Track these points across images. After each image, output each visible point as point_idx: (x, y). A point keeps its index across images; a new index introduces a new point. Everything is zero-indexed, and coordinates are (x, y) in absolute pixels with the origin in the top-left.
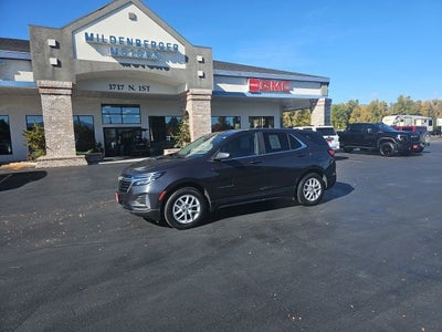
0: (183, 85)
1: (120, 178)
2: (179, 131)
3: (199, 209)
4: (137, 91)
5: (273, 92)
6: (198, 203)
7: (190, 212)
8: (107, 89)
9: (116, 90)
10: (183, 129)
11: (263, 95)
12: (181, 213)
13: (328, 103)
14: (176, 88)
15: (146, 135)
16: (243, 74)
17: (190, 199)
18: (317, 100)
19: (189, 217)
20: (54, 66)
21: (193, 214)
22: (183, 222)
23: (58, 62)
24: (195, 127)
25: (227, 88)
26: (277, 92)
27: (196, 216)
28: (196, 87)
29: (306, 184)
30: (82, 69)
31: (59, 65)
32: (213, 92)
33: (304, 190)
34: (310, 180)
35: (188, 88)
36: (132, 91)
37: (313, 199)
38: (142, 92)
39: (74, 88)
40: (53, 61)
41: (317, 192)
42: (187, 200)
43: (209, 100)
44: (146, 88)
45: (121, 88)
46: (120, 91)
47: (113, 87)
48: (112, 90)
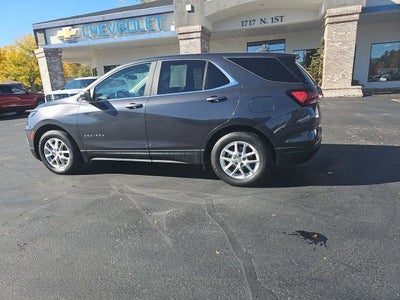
0: (320, 6)
4: (269, 24)
7: (61, 157)
8: (240, 27)
9: (248, 27)
20: (189, 12)
23: (192, 7)
28: (337, 6)
29: (225, 150)
30: (210, 10)
31: (193, 10)
32: (363, 9)
33: (222, 158)
34: (235, 144)
35: (326, 9)
36: (263, 25)
37: (241, 177)
38: (274, 24)
39: (204, 31)
40: (189, 8)
41: (253, 166)
42: (56, 144)
43: (355, 21)
44: (280, 19)
45: (252, 23)
46: (252, 27)
47: (244, 23)
48: (245, 27)
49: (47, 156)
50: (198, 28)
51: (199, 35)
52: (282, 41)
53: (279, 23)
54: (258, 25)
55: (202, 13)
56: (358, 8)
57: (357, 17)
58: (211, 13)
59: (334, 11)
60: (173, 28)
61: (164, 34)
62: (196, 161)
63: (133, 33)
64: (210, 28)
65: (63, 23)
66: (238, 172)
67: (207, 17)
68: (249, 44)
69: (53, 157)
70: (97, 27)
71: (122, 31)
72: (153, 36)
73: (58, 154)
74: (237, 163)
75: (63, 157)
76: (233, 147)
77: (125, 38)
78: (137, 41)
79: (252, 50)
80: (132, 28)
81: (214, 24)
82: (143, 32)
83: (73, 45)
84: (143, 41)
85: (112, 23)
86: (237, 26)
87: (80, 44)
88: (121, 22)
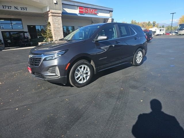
0: (46, 7)
1: (31, 56)
2: (46, 32)
3: (89, 74)
4: (20, 10)
5: (90, 14)
6: (89, 69)
7: (85, 76)
9: (7, 9)
10: (48, 32)
11: (86, 15)
12: (79, 77)
13: (113, 20)
14: (42, 9)
15: (27, 35)
16: (76, 4)
17: (84, 68)
18: (108, 19)
19: (84, 79)
21: (86, 77)
22: (81, 82)
24: (54, 30)
25: (69, 11)
26: (92, 14)
27: (88, 78)
28: (54, 9)
33: (136, 58)
35: (49, 9)
36: (16, 10)
37: (139, 62)
38: (22, 11)
41: (141, 58)
43: (61, 16)
44: (25, 9)
45: (10, 8)
46: (10, 10)
47: (5, 7)
48: (4, 9)
52: (20, 20)
53: (25, 11)
54: (13, 9)
56: (61, 12)
59: (53, 11)
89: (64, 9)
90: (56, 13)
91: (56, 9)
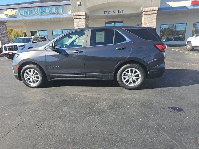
4: (117, 13)
9: (107, 14)
19: (34, 82)
20: (79, 5)
22: (31, 84)
23: (80, 3)
29: (125, 72)
30: (89, 5)
31: (80, 4)
32: (159, 8)
33: (123, 76)
34: (130, 69)
35: (143, 8)
36: (114, 14)
37: (132, 85)
38: (119, 13)
39: (86, 15)
40: (78, 3)
41: (137, 79)
42: (32, 72)
43: (156, 14)
44: (122, 11)
45: (109, 12)
46: (109, 14)
47: (105, 13)
48: (105, 14)
49: (26, 78)
50: (84, 13)
51: (84, 17)
52: (122, 22)
53: (122, 13)
54: (112, 13)
55: (85, 6)
56: (157, 8)
57: (156, 12)
58: (90, 6)
59: (147, 9)
60: (70, 13)
61: (65, 16)
62: (110, 78)
63: (48, 14)
64: (89, 14)
65: (8, 7)
66: (130, 83)
67: (87, 8)
68: (107, 23)
69: (29, 79)
70: (28, 10)
71: (42, 13)
72: (59, 16)
73: (32, 77)
74: (130, 79)
75: (35, 78)
76: (128, 71)
77: (44, 17)
78: (51, 19)
79: (108, 25)
80: (47, 11)
81: (90, 12)
82: (54, 14)
83: (14, 19)
84: (54, 19)
85: (37, 8)
86: (102, 14)
87: (17, 19)
88: (41, 8)
89: (167, 3)
90: (150, 11)
91: (151, 6)
